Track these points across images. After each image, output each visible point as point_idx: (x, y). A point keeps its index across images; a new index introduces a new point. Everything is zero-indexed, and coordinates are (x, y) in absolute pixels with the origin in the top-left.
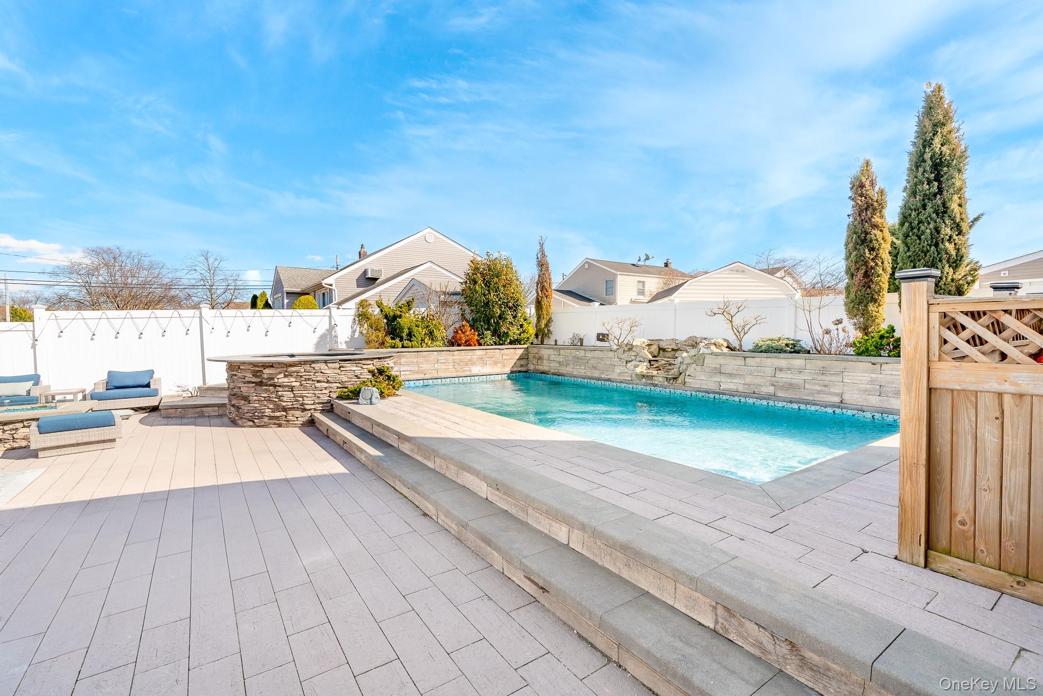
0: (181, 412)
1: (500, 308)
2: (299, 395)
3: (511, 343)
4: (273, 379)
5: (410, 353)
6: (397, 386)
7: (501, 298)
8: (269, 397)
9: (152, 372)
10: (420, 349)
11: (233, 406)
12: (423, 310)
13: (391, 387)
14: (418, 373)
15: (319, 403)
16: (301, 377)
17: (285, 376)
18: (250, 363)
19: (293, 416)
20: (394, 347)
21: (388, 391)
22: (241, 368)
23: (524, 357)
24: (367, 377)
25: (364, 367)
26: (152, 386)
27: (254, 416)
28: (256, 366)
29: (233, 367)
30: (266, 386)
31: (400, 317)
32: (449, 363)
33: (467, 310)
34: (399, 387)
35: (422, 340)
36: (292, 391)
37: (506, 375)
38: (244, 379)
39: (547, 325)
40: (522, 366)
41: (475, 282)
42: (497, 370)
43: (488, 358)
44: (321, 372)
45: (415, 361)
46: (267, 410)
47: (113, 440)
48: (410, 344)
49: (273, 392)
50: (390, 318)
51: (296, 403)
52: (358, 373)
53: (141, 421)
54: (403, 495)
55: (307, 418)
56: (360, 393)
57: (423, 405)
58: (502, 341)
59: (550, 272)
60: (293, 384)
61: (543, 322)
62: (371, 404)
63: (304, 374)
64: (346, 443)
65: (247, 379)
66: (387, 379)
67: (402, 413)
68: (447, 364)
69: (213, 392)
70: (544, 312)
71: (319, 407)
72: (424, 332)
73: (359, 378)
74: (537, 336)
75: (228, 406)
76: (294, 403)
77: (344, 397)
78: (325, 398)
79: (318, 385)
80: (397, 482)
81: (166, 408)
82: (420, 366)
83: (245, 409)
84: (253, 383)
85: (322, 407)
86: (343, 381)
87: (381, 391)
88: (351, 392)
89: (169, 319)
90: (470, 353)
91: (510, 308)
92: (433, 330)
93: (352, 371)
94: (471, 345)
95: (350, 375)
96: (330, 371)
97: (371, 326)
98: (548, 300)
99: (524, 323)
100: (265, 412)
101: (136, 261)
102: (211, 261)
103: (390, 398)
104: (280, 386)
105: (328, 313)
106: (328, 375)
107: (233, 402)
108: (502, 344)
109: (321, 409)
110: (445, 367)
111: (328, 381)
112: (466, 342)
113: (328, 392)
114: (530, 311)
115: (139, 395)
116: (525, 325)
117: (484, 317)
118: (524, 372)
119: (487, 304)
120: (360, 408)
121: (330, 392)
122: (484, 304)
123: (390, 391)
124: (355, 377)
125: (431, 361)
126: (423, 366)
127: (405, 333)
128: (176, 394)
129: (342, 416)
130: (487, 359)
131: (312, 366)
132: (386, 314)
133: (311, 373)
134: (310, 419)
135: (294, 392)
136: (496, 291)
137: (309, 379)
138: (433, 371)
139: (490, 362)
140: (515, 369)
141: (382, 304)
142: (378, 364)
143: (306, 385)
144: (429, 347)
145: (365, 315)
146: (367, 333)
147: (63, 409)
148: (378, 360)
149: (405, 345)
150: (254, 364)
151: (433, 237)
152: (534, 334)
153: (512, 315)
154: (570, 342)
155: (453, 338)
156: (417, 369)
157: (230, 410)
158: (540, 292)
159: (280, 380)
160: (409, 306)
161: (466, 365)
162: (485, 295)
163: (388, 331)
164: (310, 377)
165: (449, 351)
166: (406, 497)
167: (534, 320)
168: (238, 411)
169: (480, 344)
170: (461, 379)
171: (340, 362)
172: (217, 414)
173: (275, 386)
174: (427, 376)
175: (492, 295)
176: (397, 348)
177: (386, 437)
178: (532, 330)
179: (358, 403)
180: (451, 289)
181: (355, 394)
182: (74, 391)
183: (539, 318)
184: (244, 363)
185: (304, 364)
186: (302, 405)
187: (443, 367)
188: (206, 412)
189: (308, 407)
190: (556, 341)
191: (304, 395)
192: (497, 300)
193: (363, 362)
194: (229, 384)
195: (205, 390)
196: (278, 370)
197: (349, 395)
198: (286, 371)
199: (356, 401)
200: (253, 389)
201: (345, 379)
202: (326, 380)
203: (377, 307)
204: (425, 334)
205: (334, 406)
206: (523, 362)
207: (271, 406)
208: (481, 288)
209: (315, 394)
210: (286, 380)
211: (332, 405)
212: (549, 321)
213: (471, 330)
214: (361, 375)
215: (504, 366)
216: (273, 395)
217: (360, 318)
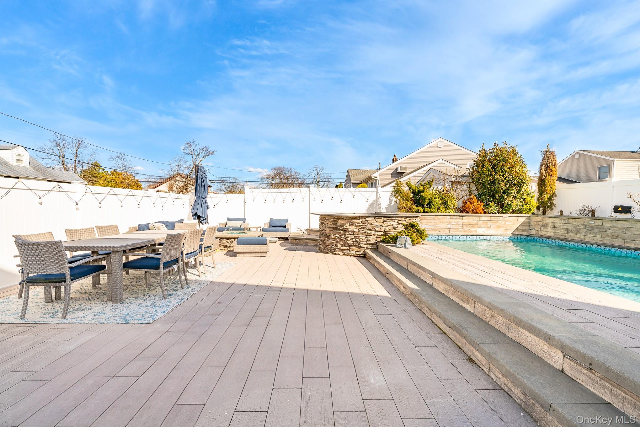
0: (297, 242)
1: (506, 184)
2: (358, 237)
3: (513, 212)
4: (343, 226)
5: (429, 216)
6: (423, 237)
7: (507, 177)
8: (340, 237)
9: (287, 220)
10: (437, 214)
11: (322, 240)
12: (440, 187)
13: (419, 237)
14: (435, 230)
15: (369, 244)
16: (359, 226)
17: (350, 225)
18: (331, 216)
19: (353, 250)
20: (418, 212)
21: (417, 240)
22: (326, 219)
23: (528, 223)
24: (402, 229)
25: (400, 222)
26: (287, 227)
27: (332, 247)
28: (334, 218)
29: (323, 218)
30: (339, 230)
31: (423, 191)
32: (458, 225)
33: (474, 187)
34: (425, 238)
35: (438, 208)
36: (354, 234)
37: (508, 237)
38: (328, 225)
39: (550, 199)
40: (523, 231)
41: (483, 166)
42: (500, 232)
43: (493, 223)
44: (372, 224)
45: (433, 222)
46: (339, 245)
47: (265, 252)
48: (429, 210)
49: (343, 234)
50: (416, 193)
51: (355, 242)
52: (395, 226)
53: (281, 245)
54: (442, 330)
55: (361, 253)
56: (397, 239)
57: (447, 253)
58: (505, 210)
59: (555, 155)
60: (355, 230)
61: (546, 197)
62: (405, 248)
63: (361, 224)
64: (388, 273)
65: (329, 226)
66: (416, 232)
67: (432, 258)
68: (457, 225)
69: (313, 232)
70: (548, 188)
71: (369, 246)
72: (440, 203)
73: (396, 229)
74: (538, 208)
75: (319, 241)
76: (354, 242)
77: (385, 241)
78: (373, 241)
79: (369, 232)
80: (435, 316)
81: (291, 238)
82: (436, 225)
83: (328, 243)
84: (332, 228)
85: (371, 246)
86: (385, 230)
87: (412, 240)
88: (390, 238)
89: (295, 193)
90: (477, 218)
91: (514, 185)
92: (447, 201)
93: (391, 225)
94: (477, 213)
95: (390, 227)
96: (377, 223)
97: (402, 198)
98: (552, 178)
99: (526, 197)
100: (338, 246)
101: (289, 172)
102: (318, 170)
103: (418, 245)
104: (347, 231)
105: (376, 190)
106: (376, 226)
107: (322, 239)
108: (504, 213)
109: (370, 247)
110: (456, 228)
111: (376, 230)
112: (473, 211)
113: (376, 237)
114: (534, 187)
115: (281, 231)
116: (528, 199)
117: (489, 192)
118: (526, 236)
119: (493, 182)
120: (398, 250)
121: (377, 237)
122: (490, 182)
123: (419, 240)
124: (393, 229)
125: (445, 222)
126: (439, 225)
127: (426, 202)
128: (297, 232)
129: (384, 254)
130: (491, 224)
131: (366, 219)
132: (413, 190)
133: (365, 224)
134: (363, 253)
135: (355, 235)
136: (502, 172)
137: (364, 228)
138: (446, 230)
139: (494, 226)
140: (517, 233)
141: (410, 184)
142: (409, 221)
143: (362, 231)
144: (443, 213)
145: (399, 191)
146: (400, 202)
147: (249, 234)
148: (409, 218)
149: (426, 210)
150: (334, 217)
151: (443, 144)
152: (536, 206)
153: (516, 190)
154: (579, 213)
155: (462, 207)
156: (434, 227)
157: (320, 243)
158: (544, 172)
159: (347, 227)
160: (429, 184)
161: (473, 227)
162: (491, 175)
163: (414, 202)
164: (364, 227)
165: (460, 216)
166: (445, 333)
167: (536, 195)
168: (324, 244)
169: (485, 212)
170: (468, 237)
171: (384, 218)
172: (314, 244)
173: (344, 231)
174: (441, 233)
175: (498, 175)
176: (420, 212)
177: (420, 274)
178: (535, 203)
179: (396, 247)
180: (462, 172)
181: (394, 240)
182: (256, 227)
183: (541, 193)
184: (328, 216)
185: (362, 218)
186: (359, 244)
187: (454, 227)
188: (309, 243)
189: (362, 246)
190: (561, 212)
191: (360, 237)
192: (503, 179)
193: (399, 219)
194: (320, 228)
195: (310, 231)
196: (346, 221)
197: (389, 240)
198: (351, 222)
199: (394, 245)
200: (332, 232)
201: (386, 230)
202: (374, 229)
203: (407, 186)
204: (441, 204)
205: (379, 247)
206: (524, 228)
207: (341, 243)
208: (488, 171)
209: (367, 238)
210: (350, 227)
211: (377, 246)
212: (553, 196)
213: (478, 202)
214: (397, 227)
215: (506, 230)
216: (342, 236)
217: (396, 192)
